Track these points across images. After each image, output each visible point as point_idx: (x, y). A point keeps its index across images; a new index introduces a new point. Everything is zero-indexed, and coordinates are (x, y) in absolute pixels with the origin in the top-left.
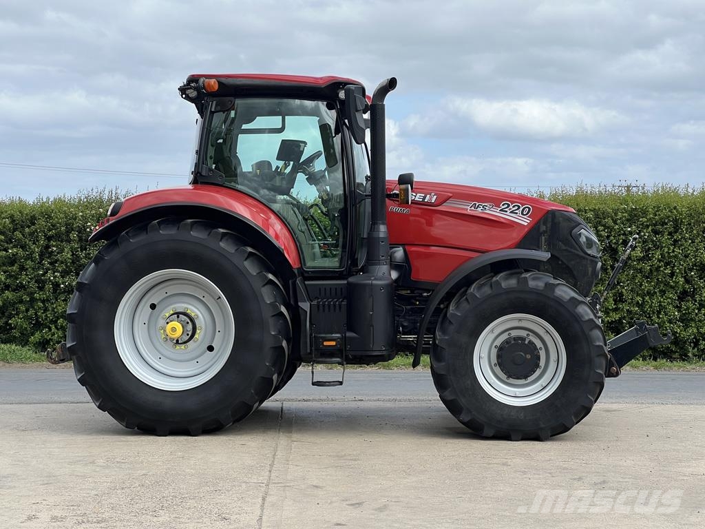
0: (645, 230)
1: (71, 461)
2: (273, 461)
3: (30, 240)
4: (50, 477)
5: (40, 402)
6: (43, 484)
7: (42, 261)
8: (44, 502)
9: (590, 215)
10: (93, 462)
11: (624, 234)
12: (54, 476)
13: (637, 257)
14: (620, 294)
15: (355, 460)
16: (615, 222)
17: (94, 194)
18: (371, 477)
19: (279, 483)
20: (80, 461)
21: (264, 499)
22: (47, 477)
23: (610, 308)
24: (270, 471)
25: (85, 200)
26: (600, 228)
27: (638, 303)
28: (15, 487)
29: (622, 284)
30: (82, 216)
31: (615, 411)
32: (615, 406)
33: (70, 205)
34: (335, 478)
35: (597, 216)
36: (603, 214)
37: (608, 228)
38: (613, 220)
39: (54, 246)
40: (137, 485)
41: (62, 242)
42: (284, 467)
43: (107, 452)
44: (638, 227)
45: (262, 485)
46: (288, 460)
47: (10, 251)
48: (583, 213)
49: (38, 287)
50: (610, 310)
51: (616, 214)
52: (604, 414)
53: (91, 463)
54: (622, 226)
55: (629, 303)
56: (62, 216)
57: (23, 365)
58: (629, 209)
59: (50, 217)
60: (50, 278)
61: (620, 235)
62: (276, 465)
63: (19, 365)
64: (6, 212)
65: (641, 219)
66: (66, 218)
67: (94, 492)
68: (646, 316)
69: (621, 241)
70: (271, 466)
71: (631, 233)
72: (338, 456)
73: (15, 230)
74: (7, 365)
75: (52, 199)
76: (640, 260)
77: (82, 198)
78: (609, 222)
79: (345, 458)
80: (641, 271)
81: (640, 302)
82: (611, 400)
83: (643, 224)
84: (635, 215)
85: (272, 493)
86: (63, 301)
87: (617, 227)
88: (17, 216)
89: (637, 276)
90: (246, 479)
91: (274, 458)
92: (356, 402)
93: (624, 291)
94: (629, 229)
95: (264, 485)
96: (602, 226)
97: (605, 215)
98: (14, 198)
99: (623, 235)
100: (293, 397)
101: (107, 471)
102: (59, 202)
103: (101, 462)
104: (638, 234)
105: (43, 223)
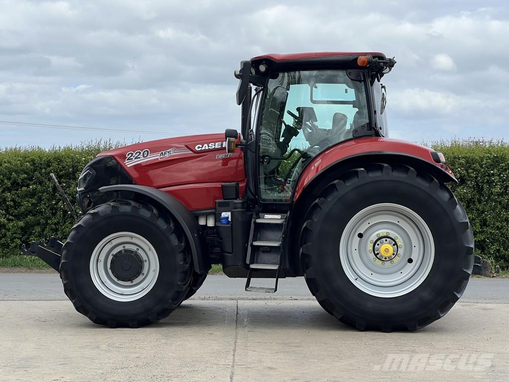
0: (504, 173)
1: (81, 345)
2: (235, 347)
3: (46, 178)
4: (66, 358)
5: (55, 299)
6: (61, 364)
7: (55, 194)
8: (63, 379)
9: (463, 161)
10: (98, 347)
11: (489, 175)
12: (69, 358)
13: (497, 192)
14: (484, 220)
15: (298, 347)
16: (481, 166)
17: (93, 144)
18: (312, 360)
19: (241, 365)
20: (88, 346)
21: (231, 378)
22: (64, 358)
23: (478, 231)
24: (234, 355)
25: (87, 149)
26: (470, 171)
27: (498, 227)
28: (39, 366)
29: (486, 213)
30: (84, 160)
31: (490, 309)
32: (489, 306)
33: (75, 153)
34: (284, 361)
35: (467, 162)
36: (472, 160)
37: (476, 171)
38: (479, 165)
39: (64, 183)
40: (133, 366)
41: (70, 179)
42: (244, 352)
43: (107, 338)
44: (499, 170)
45: (229, 366)
46: (246, 347)
47: (31, 187)
48: (457, 160)
49: (52, 213)
50: (477, 232)
51: (482, 161)
52: (483, 312)
53: (96, 347)
54: (487, 169)
55: (492, 227)
56: (70, 160)
57: (40, 270)
58: (492, 156)
59: (61, 161)
60: (61, 206)
61: (485, 176)
62: (238, 351)
63: (38, 271)
64: (29, 157)
65: (501, 165)
66: (73, 161)
67: (100, 371)
68: (504, 237)
69: (486, 180)
70: (234, 351)
71: (493, 175)
72: (284, 343)
73: (35, 170)
74: (29, 271)
75: (62, 148)
76: (499, 195)
77: (85, 147)
78: (477, 166)
79: (290, 345)
80: (500, 203)
81: (500, 227)
82: (485, 301)
83: (502, 168)
84: (497, 161)
85: (237, 373)
86: (70, 223)
87: (482, 170)
88: (37, 160)
89: (497, 207)
90: (215, 361)
91: (235, 345)
92: (292, 301)
93: (487, 218)
94: (492, 172)
95: (230, 366)
96: (472, 169)
97: (474, 161)
98: (35, 147)
99: (487, 176)
100: (245, 297)
101: (109, 354)
102: (68, 150)
103: (104, 347)
104: (499, 175)
105: (56, 165)
